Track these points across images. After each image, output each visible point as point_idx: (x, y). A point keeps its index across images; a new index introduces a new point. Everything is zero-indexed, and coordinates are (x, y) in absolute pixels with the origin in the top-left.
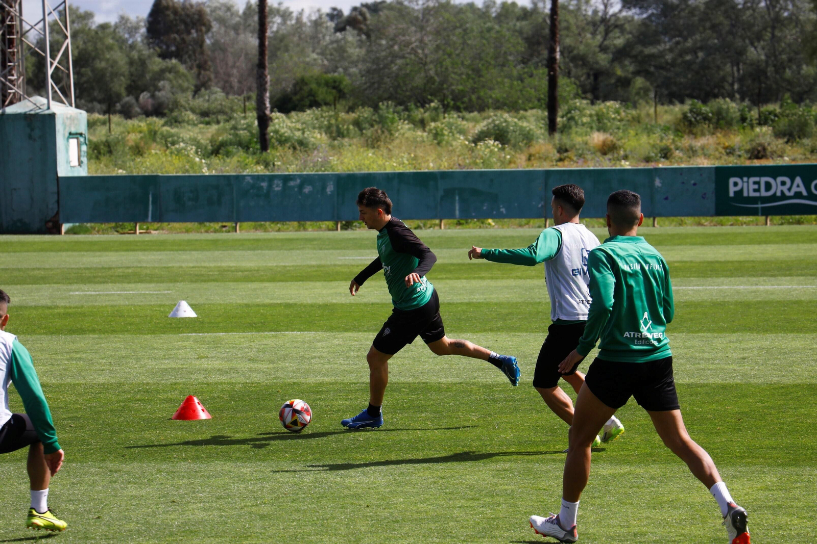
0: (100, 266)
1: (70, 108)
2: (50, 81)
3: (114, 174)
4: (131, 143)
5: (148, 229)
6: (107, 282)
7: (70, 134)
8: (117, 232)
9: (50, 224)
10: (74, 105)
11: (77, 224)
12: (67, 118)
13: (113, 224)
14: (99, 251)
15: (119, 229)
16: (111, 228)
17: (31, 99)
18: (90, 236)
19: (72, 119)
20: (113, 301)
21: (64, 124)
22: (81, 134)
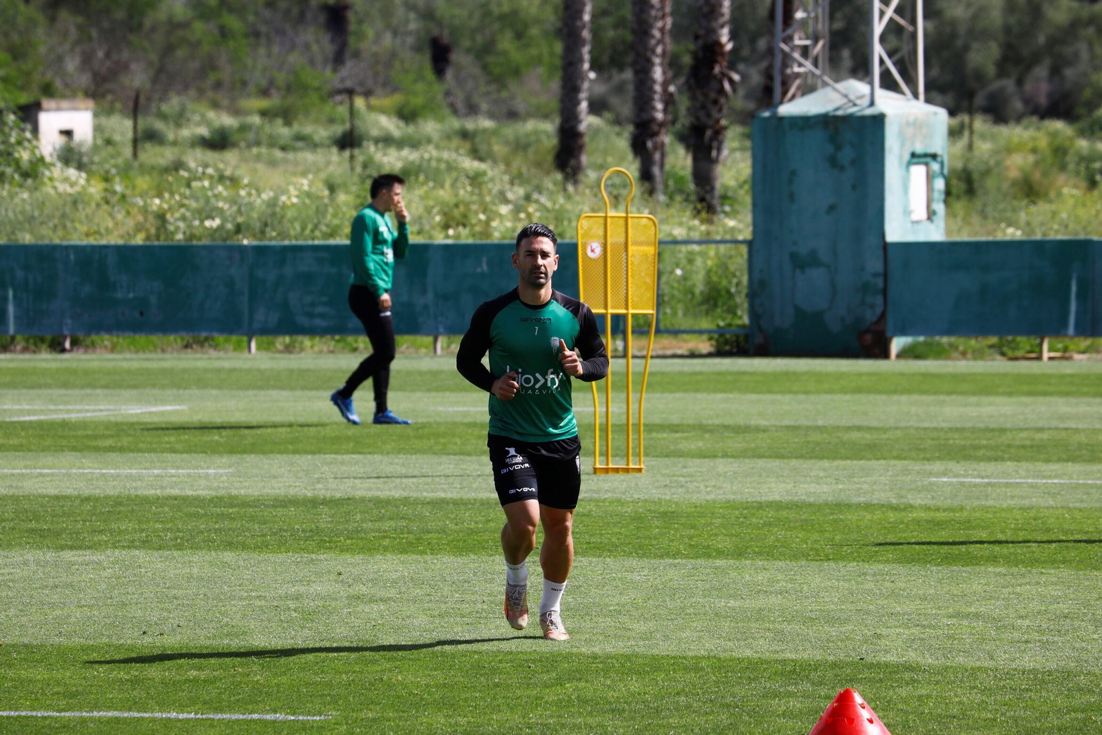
0: (982, 426)
1: (914, 102)
2: (878, 50)
3: (1000, 237)
4: (1014, 174)
5: (1065, 349)
6: (1002, 459)
7: (913, 155)
8: (1003, 354)
9: (868, 338)
10: (922, 96)
11: (921, 339)
12: (908, 124)
13: (994, 340)
14: (974, 393)
15: (1005, 349)
16: (991, 346)
17: (840, 86)
18: (950, 363)
19: (917, 125)
20: (1023, 498)
21: (901, 134)
22: (934, 156)
